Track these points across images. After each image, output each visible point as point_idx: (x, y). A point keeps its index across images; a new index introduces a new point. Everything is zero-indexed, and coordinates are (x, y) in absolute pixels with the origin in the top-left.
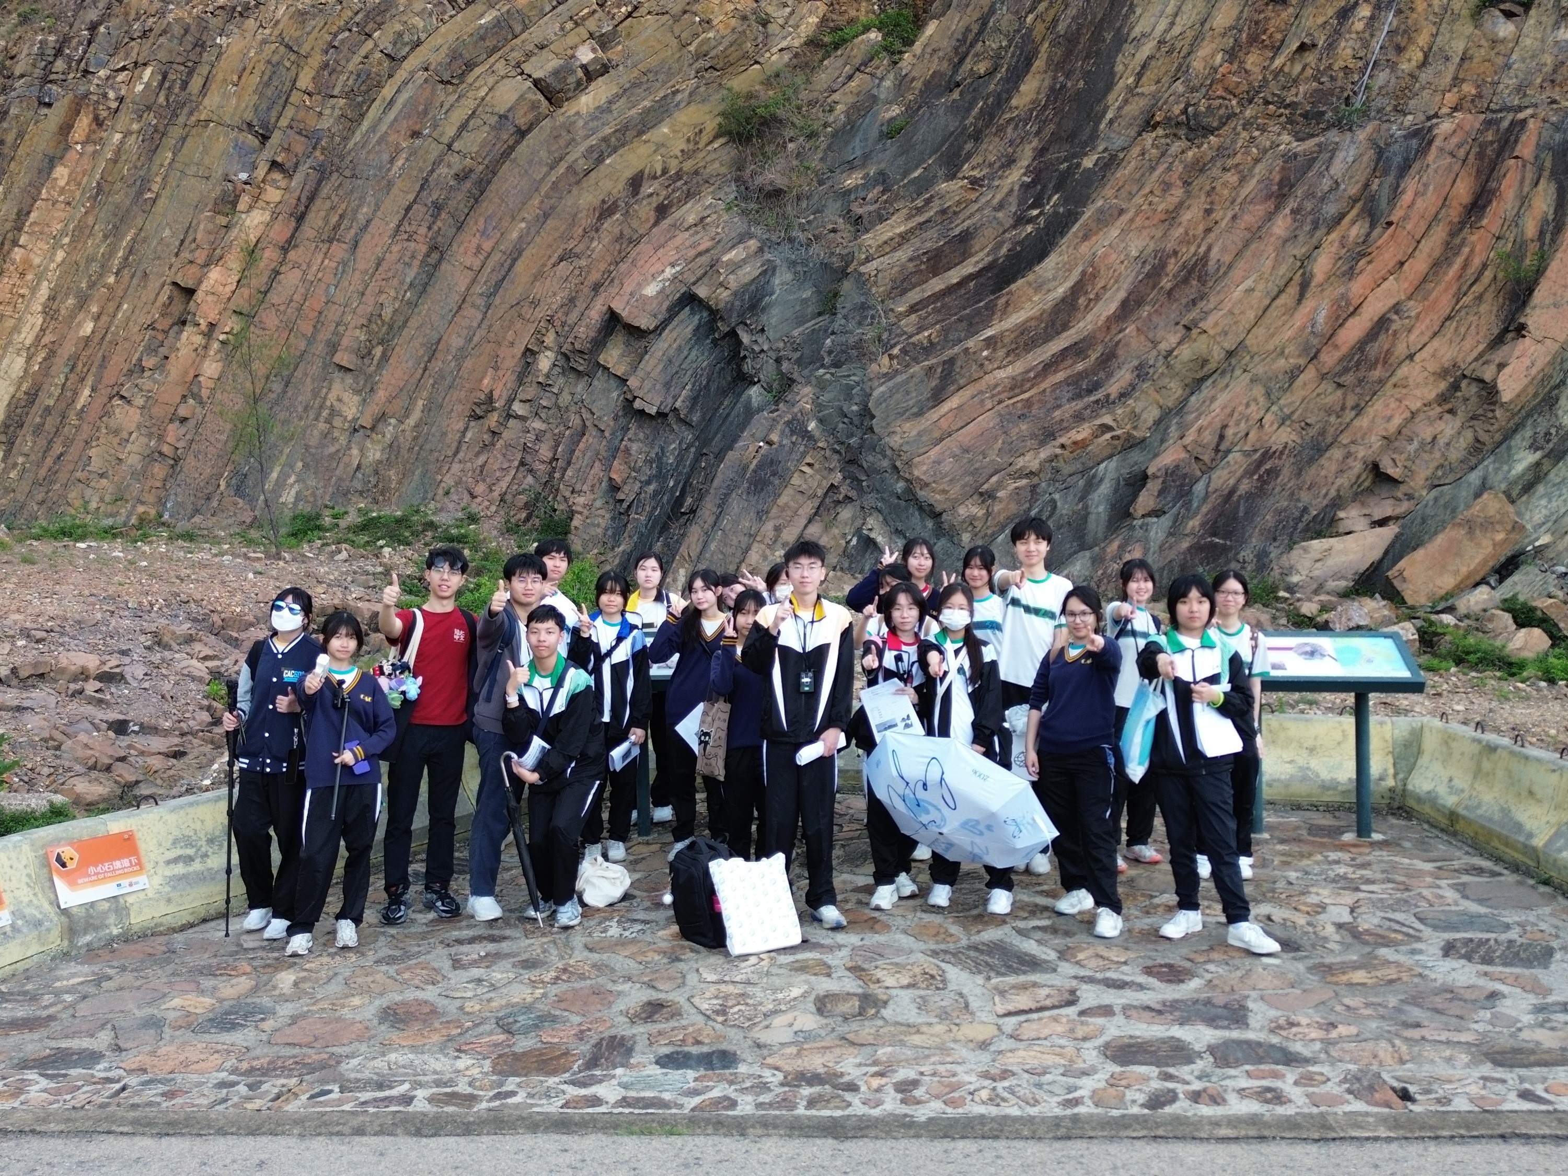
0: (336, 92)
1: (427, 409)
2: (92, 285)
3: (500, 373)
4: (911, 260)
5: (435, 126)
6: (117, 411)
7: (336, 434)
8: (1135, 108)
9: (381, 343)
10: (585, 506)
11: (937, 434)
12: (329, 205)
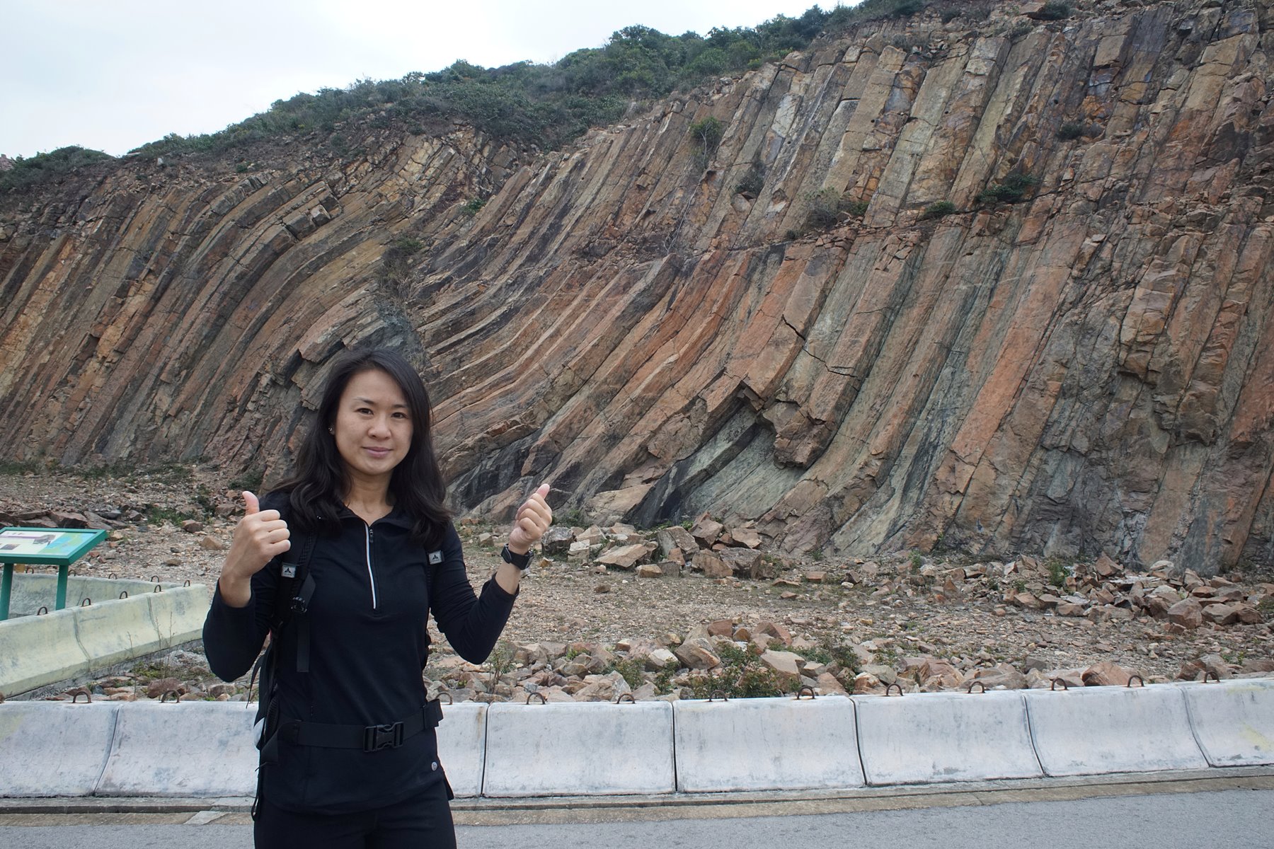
0: (186, 233)
1: (204, 406)
2: (53, 336)
3: (243, 387)
4: (443, 325)
5: (234, 250)
6: (51, 405)
7: (156, 419)
8: (567, 244)
9: (186, 369)
10: (273, 462)
12: (173, 292)
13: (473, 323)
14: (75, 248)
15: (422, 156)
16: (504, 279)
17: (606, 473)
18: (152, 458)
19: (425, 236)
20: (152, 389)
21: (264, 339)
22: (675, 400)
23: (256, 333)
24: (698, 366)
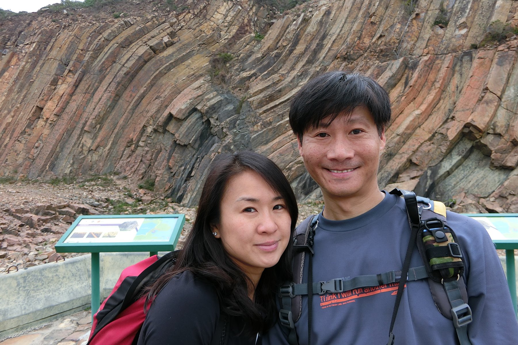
0: (89, 50)
1: (112, 144)
2: (12, 107)
3: (136, 133)
4: (264, 97)
5: (119, 60)
6: (17, 145)
7: (84, 152)
8: (331, 54)
9: (99, 124)
10: (161, 174)
11: (272, 150)
12: (86, 82)
13: (281, 96)
14: (19, 59)
15: (223, 10)
16: (294, 73)
17: (389, 174)
18: (84, 173)
19: (234, 51)
20: (80, 135)
21: (143, 108)
22: (423, 134)
23: (138, 104)
24: (433, 116)
